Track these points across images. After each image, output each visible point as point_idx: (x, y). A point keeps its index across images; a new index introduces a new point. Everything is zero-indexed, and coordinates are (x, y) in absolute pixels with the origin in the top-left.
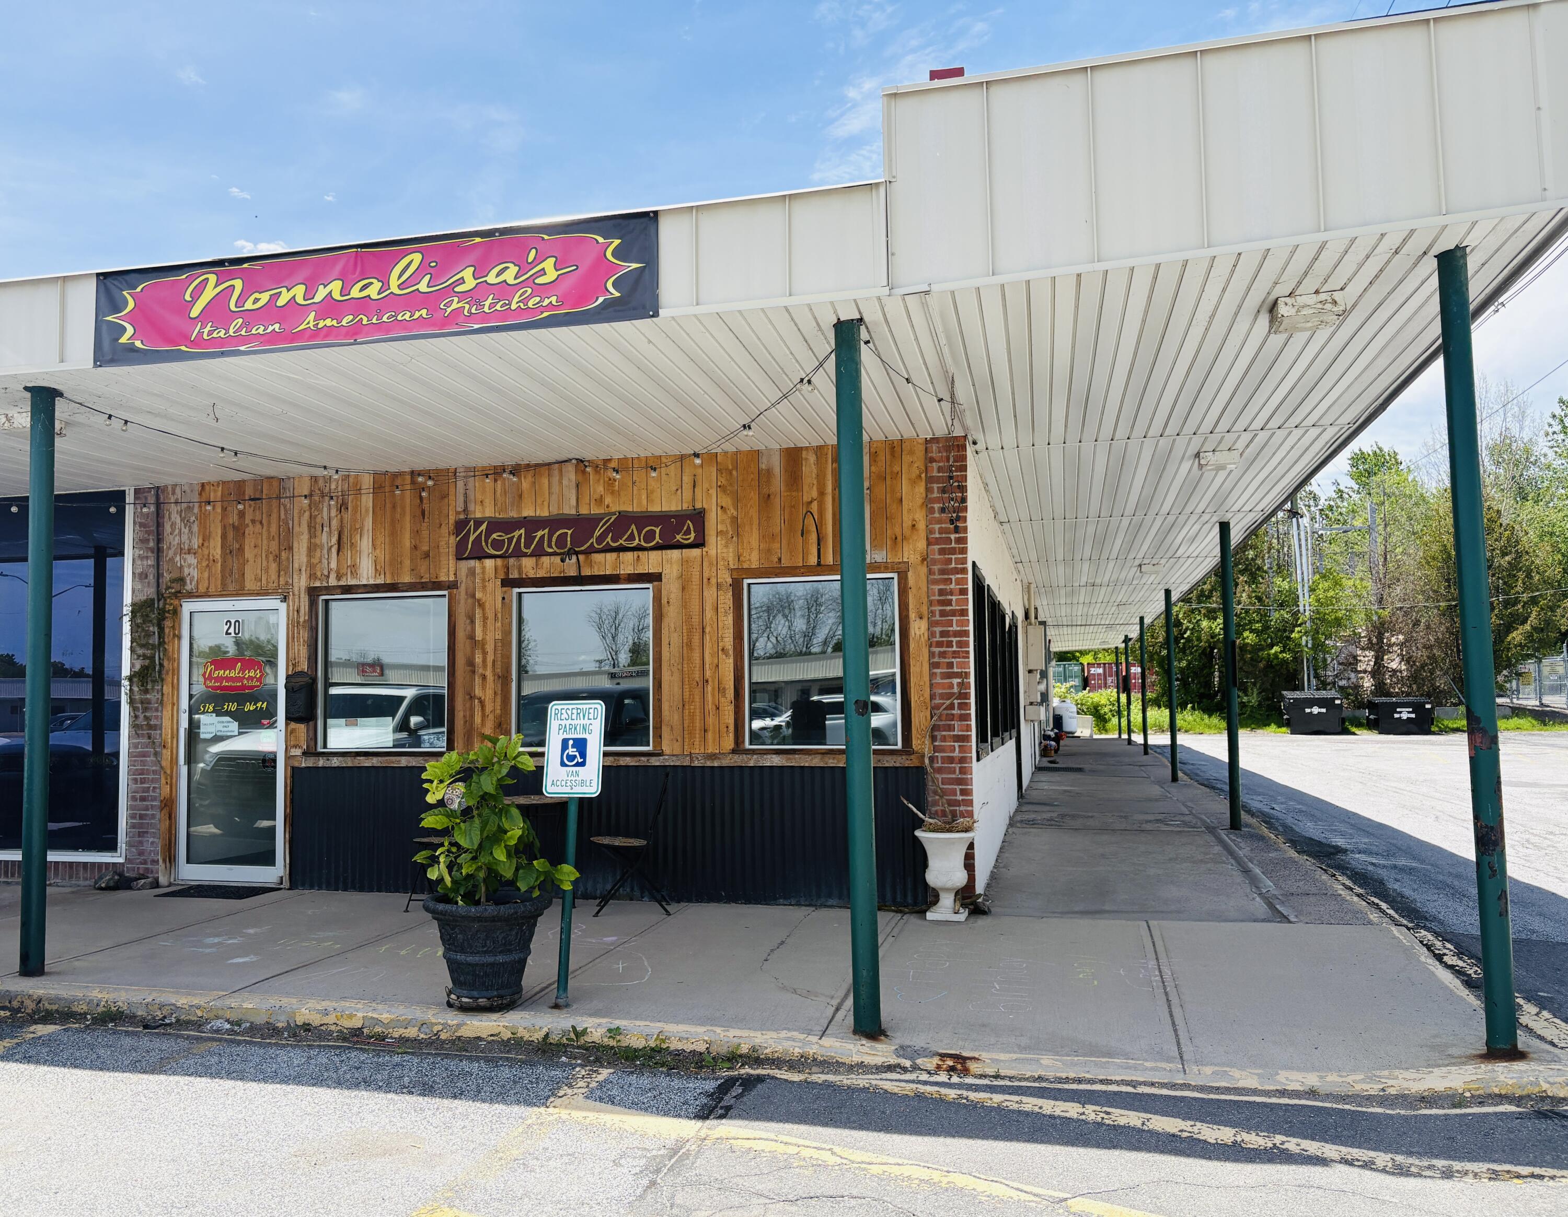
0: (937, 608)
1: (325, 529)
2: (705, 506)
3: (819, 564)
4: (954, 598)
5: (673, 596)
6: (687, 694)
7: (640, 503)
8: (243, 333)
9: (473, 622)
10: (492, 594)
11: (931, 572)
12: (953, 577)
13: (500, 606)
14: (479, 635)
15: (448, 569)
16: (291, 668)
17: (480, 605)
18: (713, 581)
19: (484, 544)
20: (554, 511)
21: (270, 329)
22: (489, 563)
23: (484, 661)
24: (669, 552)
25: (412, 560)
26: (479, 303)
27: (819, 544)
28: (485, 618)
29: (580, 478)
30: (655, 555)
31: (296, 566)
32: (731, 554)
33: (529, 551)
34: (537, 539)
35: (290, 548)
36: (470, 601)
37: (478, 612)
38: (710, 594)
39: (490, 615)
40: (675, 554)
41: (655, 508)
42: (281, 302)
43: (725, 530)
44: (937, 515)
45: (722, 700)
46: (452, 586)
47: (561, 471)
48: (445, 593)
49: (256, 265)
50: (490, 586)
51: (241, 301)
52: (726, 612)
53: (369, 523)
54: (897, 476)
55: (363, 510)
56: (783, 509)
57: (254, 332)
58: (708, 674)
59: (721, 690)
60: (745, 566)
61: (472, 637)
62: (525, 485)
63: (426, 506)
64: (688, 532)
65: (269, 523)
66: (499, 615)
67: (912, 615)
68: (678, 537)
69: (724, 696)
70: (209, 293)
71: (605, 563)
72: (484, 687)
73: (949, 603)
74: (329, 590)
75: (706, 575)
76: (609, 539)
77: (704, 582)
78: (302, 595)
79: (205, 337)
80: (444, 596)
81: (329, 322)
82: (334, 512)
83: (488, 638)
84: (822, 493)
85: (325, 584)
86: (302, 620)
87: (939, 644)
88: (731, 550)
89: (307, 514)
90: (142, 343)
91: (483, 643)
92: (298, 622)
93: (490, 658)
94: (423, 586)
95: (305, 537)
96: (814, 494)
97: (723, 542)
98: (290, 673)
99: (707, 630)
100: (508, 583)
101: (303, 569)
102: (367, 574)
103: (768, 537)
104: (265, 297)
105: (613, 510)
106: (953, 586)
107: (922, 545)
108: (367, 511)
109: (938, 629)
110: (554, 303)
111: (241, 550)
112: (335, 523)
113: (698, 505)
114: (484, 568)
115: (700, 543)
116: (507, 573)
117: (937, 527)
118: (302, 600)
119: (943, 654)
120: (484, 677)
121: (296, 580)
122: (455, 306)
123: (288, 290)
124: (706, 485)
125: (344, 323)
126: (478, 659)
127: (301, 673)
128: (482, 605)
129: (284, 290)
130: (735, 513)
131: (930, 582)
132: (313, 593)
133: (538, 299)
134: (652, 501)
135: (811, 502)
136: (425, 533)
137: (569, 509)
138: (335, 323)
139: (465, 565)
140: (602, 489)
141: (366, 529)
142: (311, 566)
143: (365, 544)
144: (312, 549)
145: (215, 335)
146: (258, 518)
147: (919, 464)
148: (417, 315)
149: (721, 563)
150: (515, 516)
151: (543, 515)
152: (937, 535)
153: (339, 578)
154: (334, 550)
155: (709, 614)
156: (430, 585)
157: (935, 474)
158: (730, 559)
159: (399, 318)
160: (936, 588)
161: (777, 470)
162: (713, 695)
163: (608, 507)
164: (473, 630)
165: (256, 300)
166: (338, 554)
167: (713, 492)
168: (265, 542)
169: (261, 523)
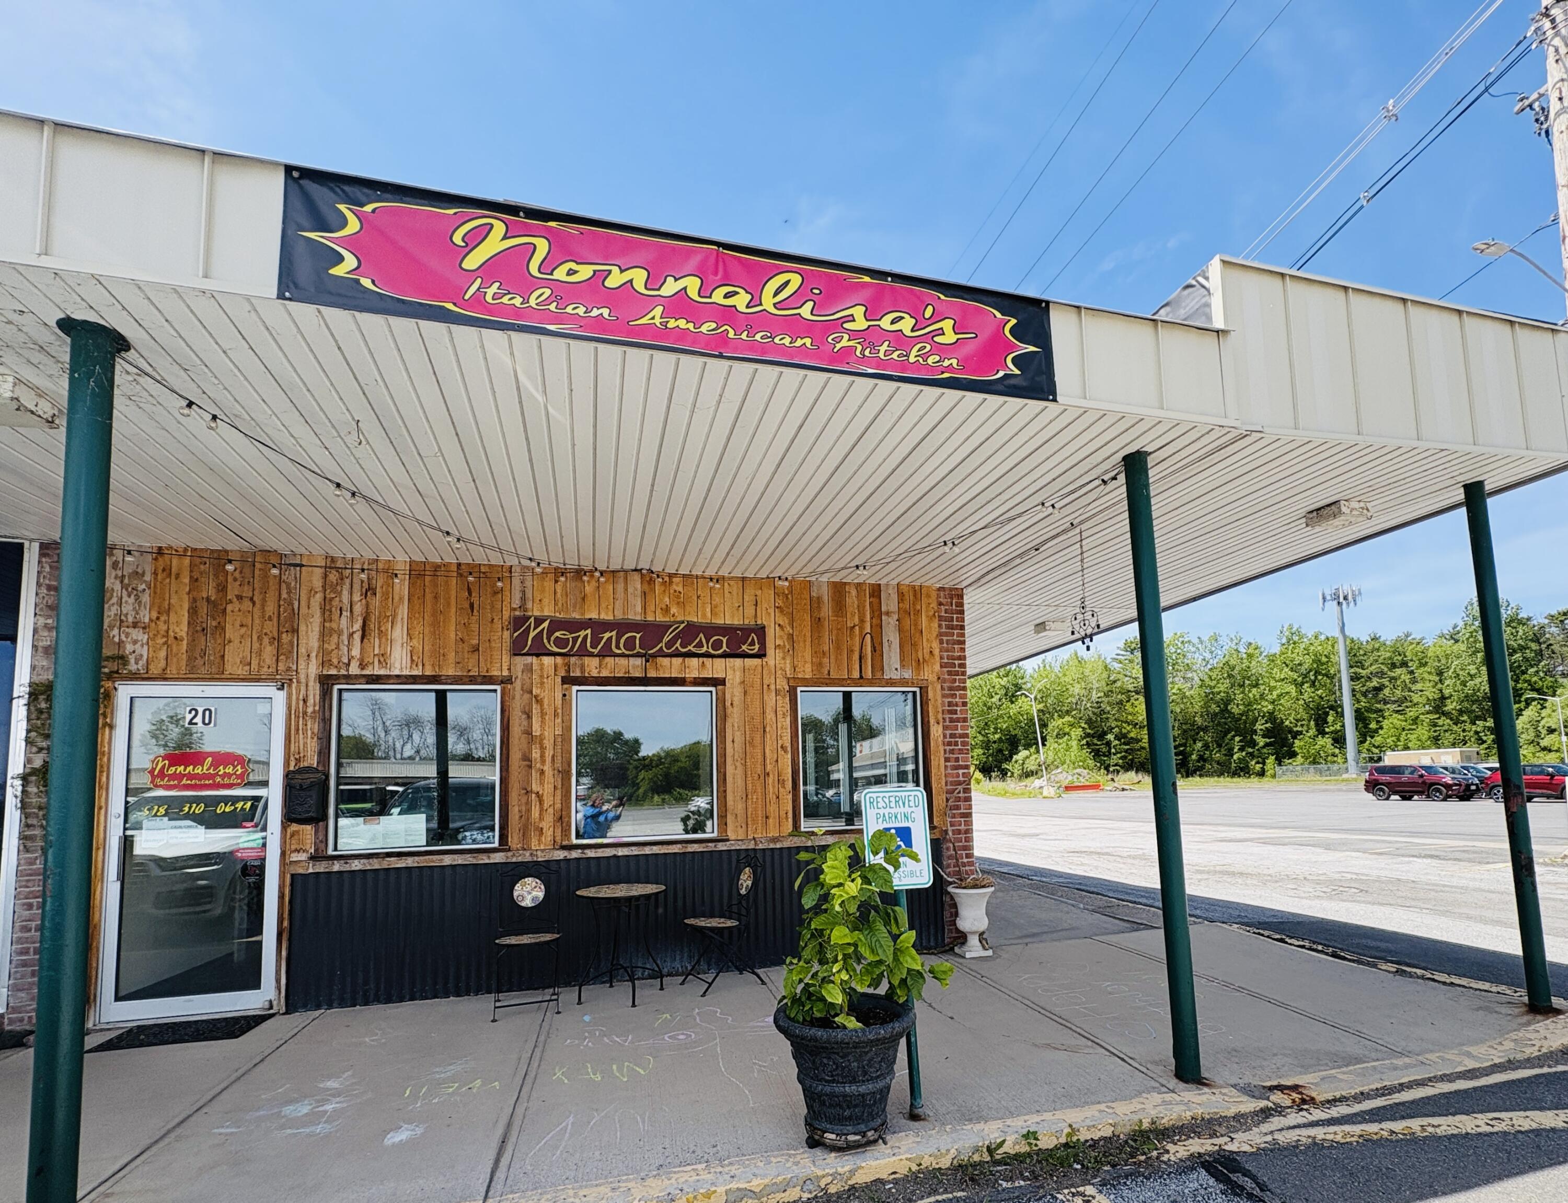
0: (947, 716)
1: (344, 613)
2: (765, 623)
3: (861, 677)
4: (959, 709)
5: (736, 699)
6: (750, 786)
7: (704, 615)
8: (552, 307)
9: (529, 717)
10: (551, 692)
11: (942, 688)
12: (957, 693)
13: (560, 702)
14: (536, 730)
15: (501, 665)
16: (292, 763)
17: (537, 701)
18: (773, 687)
19: (545, 641)
20: (619, 615)
21: (595, 312)
22: (547, 661)
23: (542, 756)
24: (732, 660)
25: (457, 652)
26: (873, 347)
27: (860, 662)
28: (543, 714)
29: (646, 587)
30: (719, 662)
31: (302, 650)
32: (788, 665)
33: (596, 651)
34: (604, 640)
35: (295, 631)
36: (527, 696)
37: (536, 709)
38: (770, 699)
39: (549, 710)
40: (738, 662)
41: (720, 621)
42: (611, 282)
43: (782, 644)
44: (945, 645)
45: (781, 790)
46: (506, 681)
47: (626, 579)
48: (498, 688)
49: (572, 229)
50: (548, 683)
51: (548, 265)
52: (784, 714)
53: (403, 611)
54: (918, 612)
55: (396, 598)
56: (831, 631)
57: (569, 310)
58: (769, 768)
59: (781, 782)
60: (800, 676)
61: (528, 732)
62: (588, 589)
63: (475, 599)
64: (752, 644)
65: (264, 601)
66: (560, 711)
67: (932, 721)
68: (744, 647)
69: (784, 787)
70: (494, 244)
71: (671, 667)
72: (542, 783)
73: (955, 712)
74: (348, 678)
75: (766, 682)
76: (678, 645)
77: (763, 688)
78: (311, 684)
79: (489, 298)
80: (495, 691)
81: (682, 323)
82: (357, 597)
83: (546, 733)
84: (862, 621)
85: (343, 672)
86: (310, 710)
87: (949, 744)
88: (788, 662)
89: (319, 596)
90: (373, 282)
91: (541, 738)
92: (305, 713)
93: (549, 754)
94: (472, 680)
95: (317, 619)
96: (856, 620)
97: (781, 655)
98: (292, 768)
99: (767, 730)
100: (568, 680)
101: (313, 655)
102: (400, 664)
103: (819, 654)
104: (585, 272)
105: (679, 619)
106: (957, 700)
107: (937, 667)
108: (401, 599)
109: (948, 732)
110: (955, 365)
111: (221, 628)
112: (358, 609)
113: (759, 622)
114: (542, 665)
115: (761, 655)
116: (568, 671)
117: (945, 654)
118: (310, 688)
119: (952, 752)
120: (542, 772)
121: (302, 665)
122: (844, 343)
123: (622, 271)
124: (765, 605)
125: (704, 328)
126: (536, 754)
127: (309, 769)
128: (539, 701)
129: (615, 269)
130: (791, 631)
131: (944, 696)
132: (326, 682)
133: (938, 358)
134: (716, 614)
135: (854, 627)
136: (474, 627)
137: (635, 614)
138: (691, 326)
139: (520, 661)
140: (667, 599)
141: (400, 617)
142: (323, 652)
143: (399, 633)
144: (325, 634)
145: (505, 300)
146: (247, 592)
147: (934, 605)
148: (799, 343)
149: (779, 672)
150: (577, 617)
151: (606, 618)
152: (946, 661)
153: (362, 666)
154: (357, 636)
155: (770, 715)
156: (479, 679)
157: (943, 614)
158: (787, 669)
159: (777, 340)
160: (947, 700)
161: (826, 598)
162: (774, 787)
163: (673, 616)
164: (530, 725)
165: (571, 272)
166: (362, 641)
167: (772, 611)
168: (257, 621)
169: (252, 599)
